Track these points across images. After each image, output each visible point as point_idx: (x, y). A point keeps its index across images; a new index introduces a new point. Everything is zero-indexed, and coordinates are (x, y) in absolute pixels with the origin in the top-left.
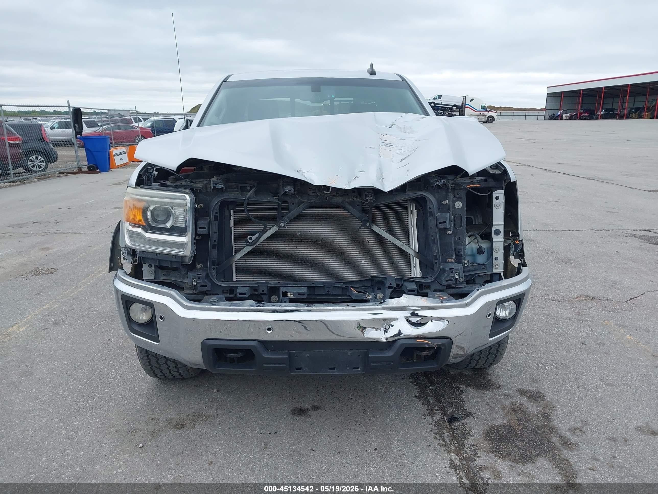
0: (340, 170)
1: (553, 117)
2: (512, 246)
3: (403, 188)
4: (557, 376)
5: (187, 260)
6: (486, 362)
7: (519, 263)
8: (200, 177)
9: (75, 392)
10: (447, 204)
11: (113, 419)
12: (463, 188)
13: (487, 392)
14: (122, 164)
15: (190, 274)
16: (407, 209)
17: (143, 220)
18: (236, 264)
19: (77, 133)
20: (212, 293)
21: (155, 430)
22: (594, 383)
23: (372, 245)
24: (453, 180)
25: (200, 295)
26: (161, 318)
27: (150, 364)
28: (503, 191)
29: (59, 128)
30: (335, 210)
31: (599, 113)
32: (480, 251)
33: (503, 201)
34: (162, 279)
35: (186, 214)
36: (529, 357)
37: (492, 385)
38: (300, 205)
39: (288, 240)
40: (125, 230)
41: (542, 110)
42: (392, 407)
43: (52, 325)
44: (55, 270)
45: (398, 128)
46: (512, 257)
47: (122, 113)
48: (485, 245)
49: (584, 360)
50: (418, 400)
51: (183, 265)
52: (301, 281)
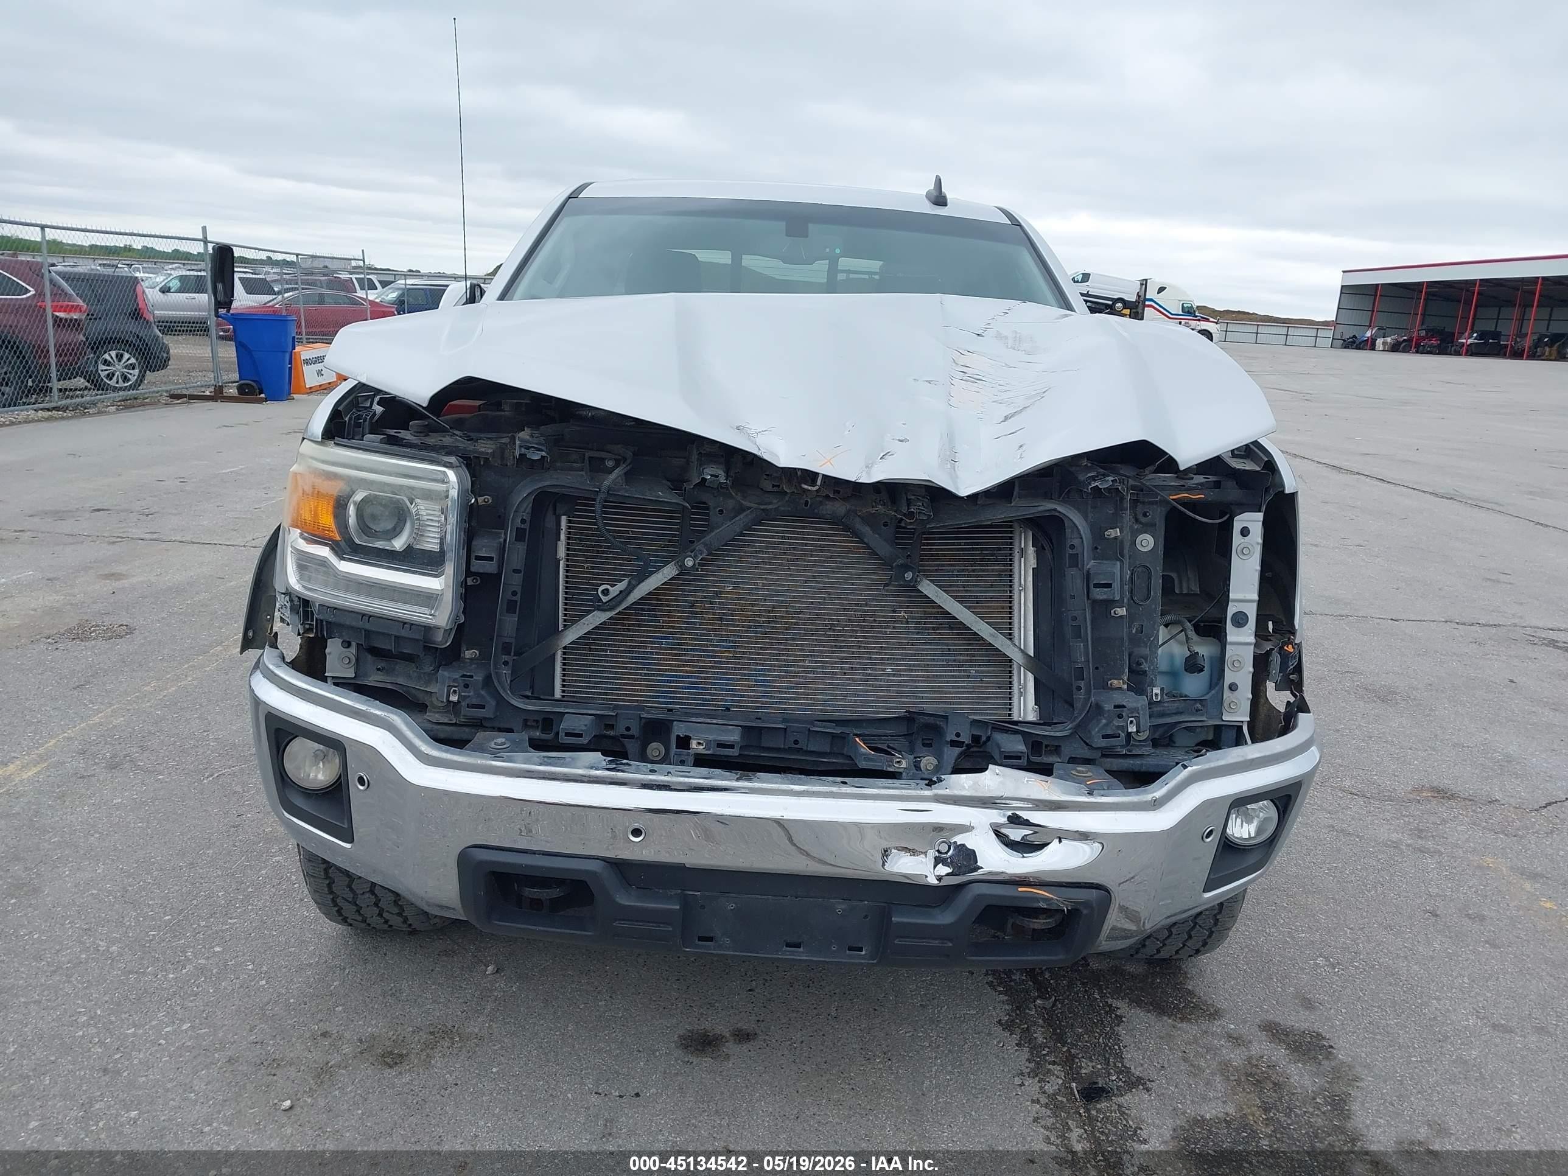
0: (847, 432)
1: (1353, 343)
2: (1276, 658)
3: (1005, 491)
4: (1364, 994)
5: (439, 637)
6: (1184, 945)
7: (1288, 702)
8: (490, 426)
9: (137, 948)
10: (1116, 538)
11: (224, 1028)
12: (1160, 501)
13: (1184, 1025)
14: (320, 386)
15: (443, 673)
16: (1011, 544)
17: (333, 526)
18: (564, 653)
19: (219, 305)
20: (497, 725)
21: (327, 1064)
22: (1459, 1022)
23: (916, 628)
24: (1134, 478)
25: (467, 730)
26: (361, 781)
27: (331, 892)
28: (1260, 516)
29: (180, 290)
30: (827, 535)
31: (1464, 341)
32: (1193, 665)
33: (1260, 541)
34: (374, 679)
35: (446, 519)
36: (1293, 938)
37: (1196, 1007)
38: (739, 513)
39: (702, 602)
40: (290, 549)
41: (1326, 324)
42: (938, 1046)
43: (105, 768)
44: (130, 630)
45: (999, 336)
46: (1270, 686)
47: (332, 265)
48: (1205, 649)
49: (1432, 958)
50: (1007, 1034)
51: (429, 648)
52: (728, 709)
